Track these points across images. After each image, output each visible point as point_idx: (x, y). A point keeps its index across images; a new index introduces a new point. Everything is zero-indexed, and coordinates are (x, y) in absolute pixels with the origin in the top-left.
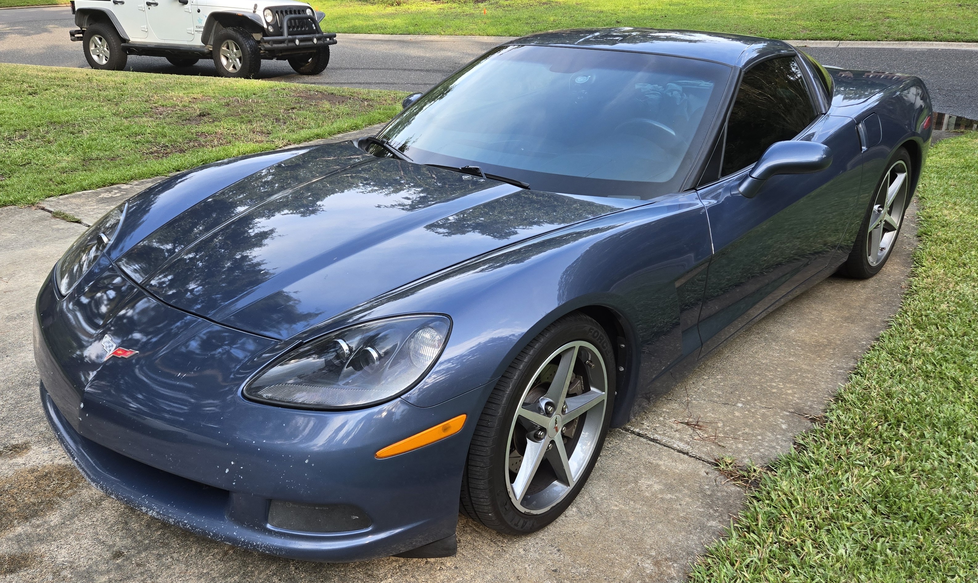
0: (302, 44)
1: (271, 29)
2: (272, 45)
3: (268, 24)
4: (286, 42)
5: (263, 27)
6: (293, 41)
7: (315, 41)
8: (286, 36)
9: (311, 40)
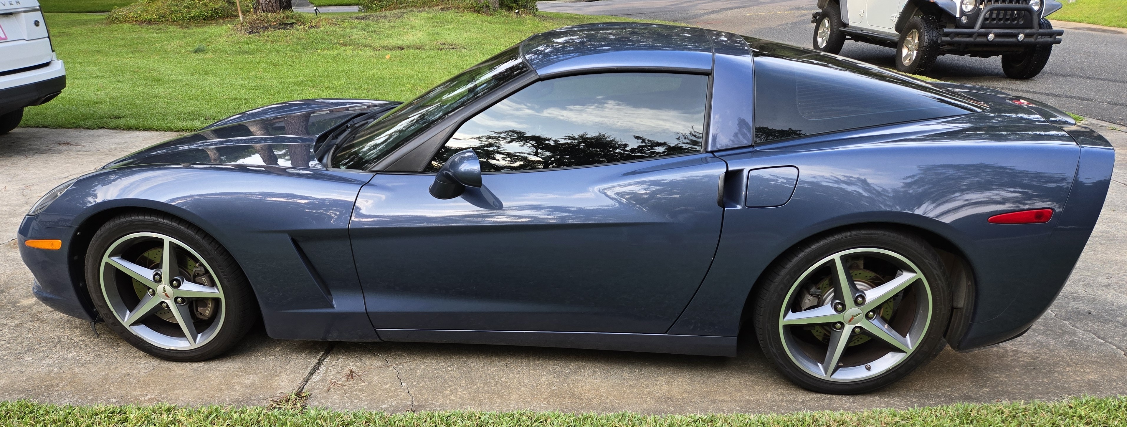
0: (999, 40)
1: (964, 19)
2: (952, 39)
3: (963, 13)
4: (974, 36)
5: (955, 17)
6: (986, 35)
7: (1021, 37)
8: (977, 28)
9: (1016, 36)
